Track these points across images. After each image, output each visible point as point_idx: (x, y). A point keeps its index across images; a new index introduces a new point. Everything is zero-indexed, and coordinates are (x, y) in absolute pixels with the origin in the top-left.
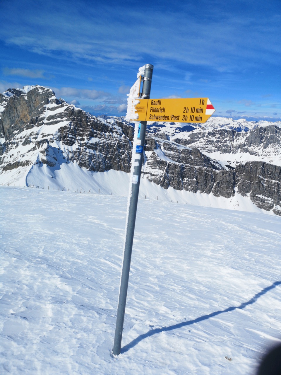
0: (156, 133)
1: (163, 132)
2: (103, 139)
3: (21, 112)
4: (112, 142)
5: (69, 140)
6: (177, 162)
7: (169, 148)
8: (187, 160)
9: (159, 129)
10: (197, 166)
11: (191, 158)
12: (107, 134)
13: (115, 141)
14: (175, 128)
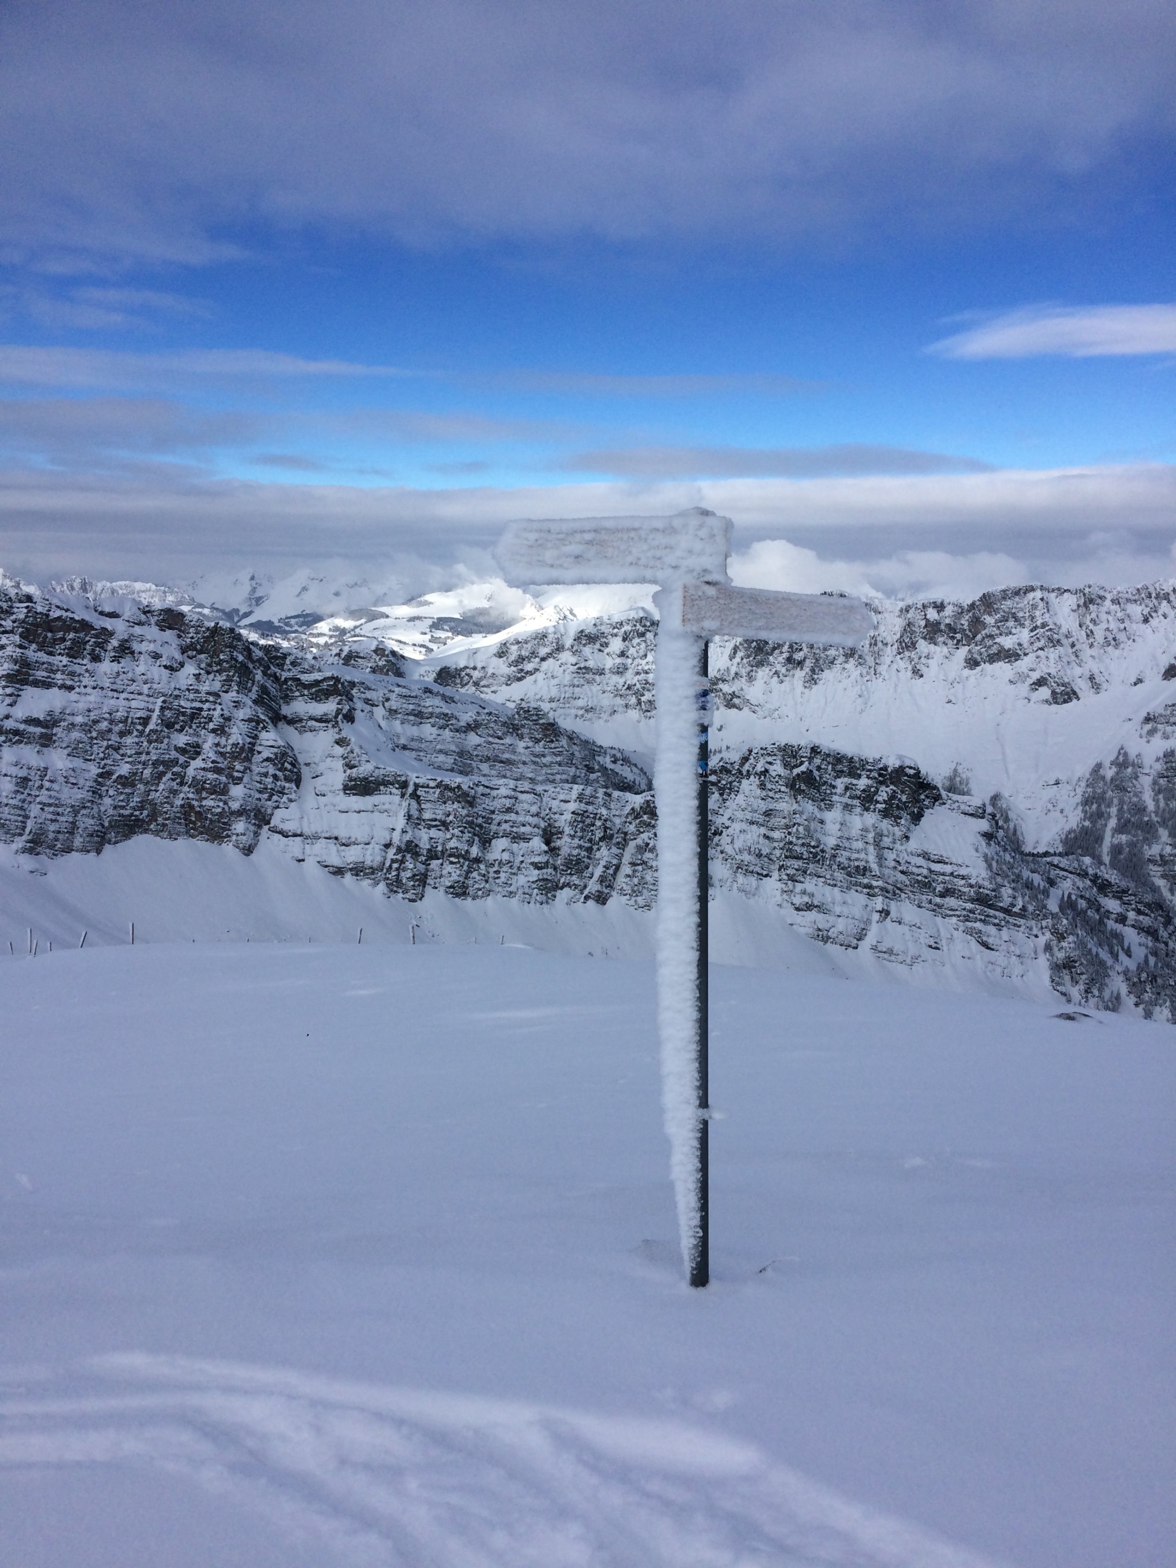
1: (375, 642)
2: (89, 690)
4: (134, 704)
6: (452, 771)
7: (412, 712)
9: (357, 631)
10: (543, 782)
11: (512, 749)
12: (106, 667)
13: (149, 696)
14: (430, 622)
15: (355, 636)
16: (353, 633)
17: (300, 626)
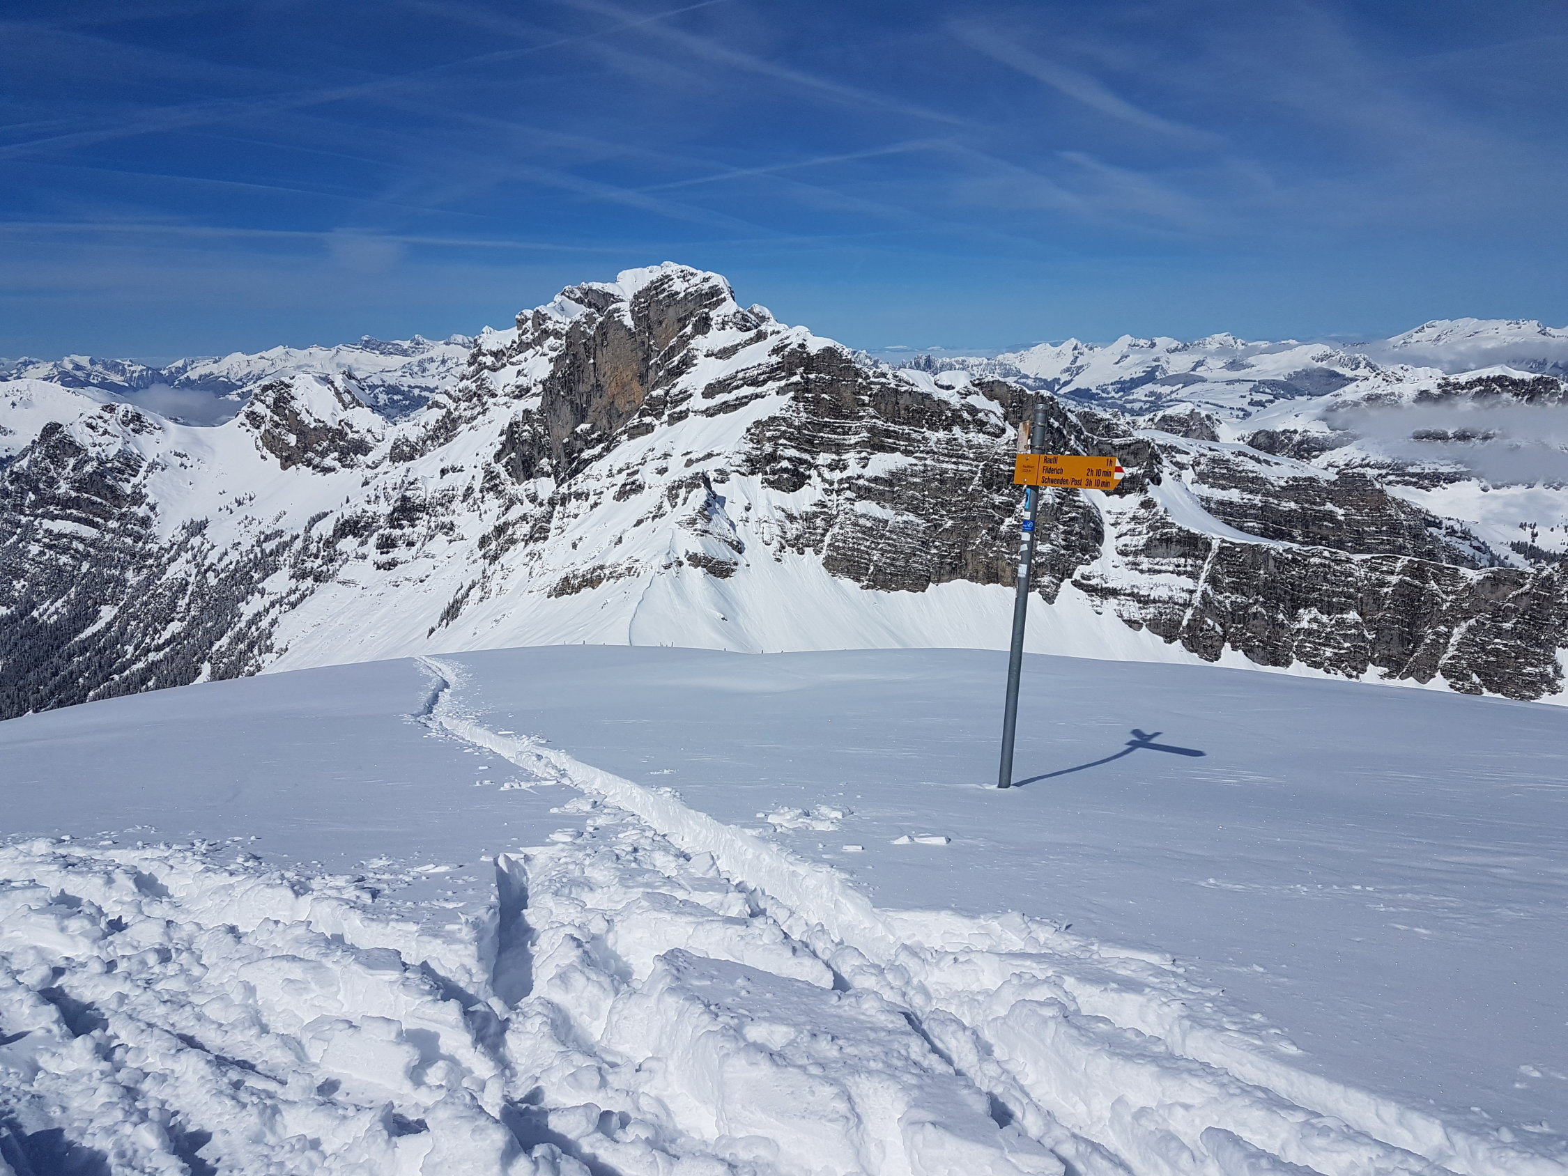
0: (1160, 414)
1: (1191, 406)
2: (924, 455)
3: (609, 373)
4: (961, 467)
5: (786, 470)
6: (1262, 535)
7: (1223, 476)
8: (1314, 529)
9: (1173, 396)
10: (1361, 552)
11: (1331, 516)
12: (940, 434)
13: (973, 459)
14: (1251, 385)
15: (1171, 401)
16: (1168, 398)
17: (1117, 393)
